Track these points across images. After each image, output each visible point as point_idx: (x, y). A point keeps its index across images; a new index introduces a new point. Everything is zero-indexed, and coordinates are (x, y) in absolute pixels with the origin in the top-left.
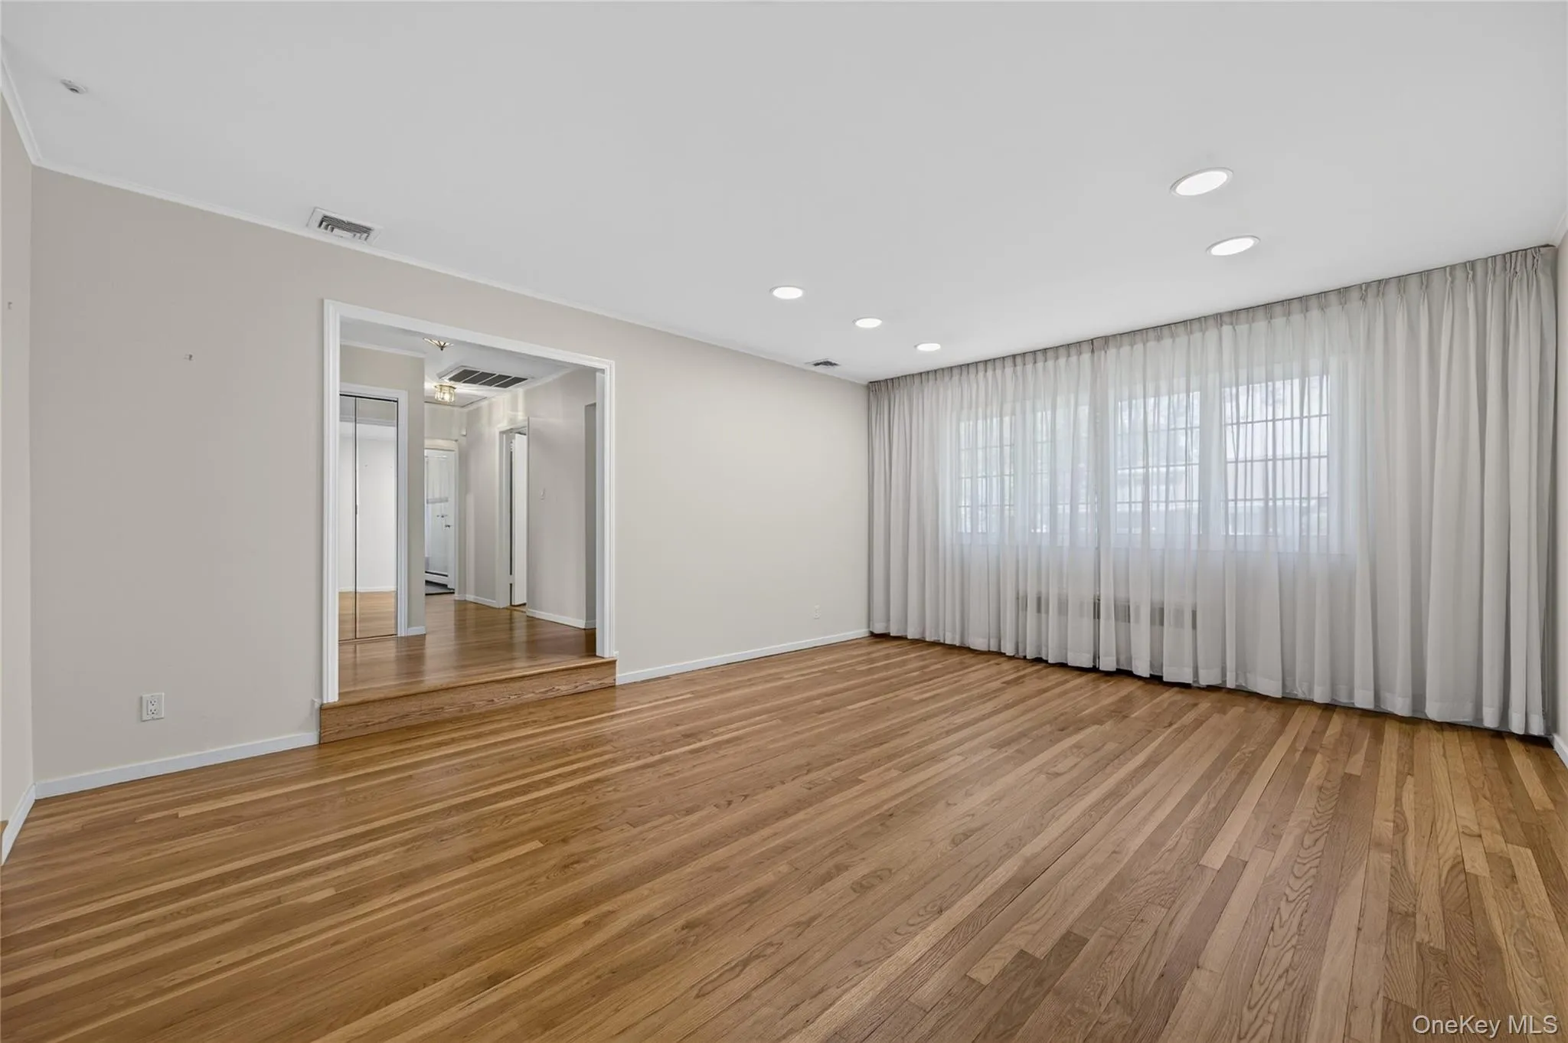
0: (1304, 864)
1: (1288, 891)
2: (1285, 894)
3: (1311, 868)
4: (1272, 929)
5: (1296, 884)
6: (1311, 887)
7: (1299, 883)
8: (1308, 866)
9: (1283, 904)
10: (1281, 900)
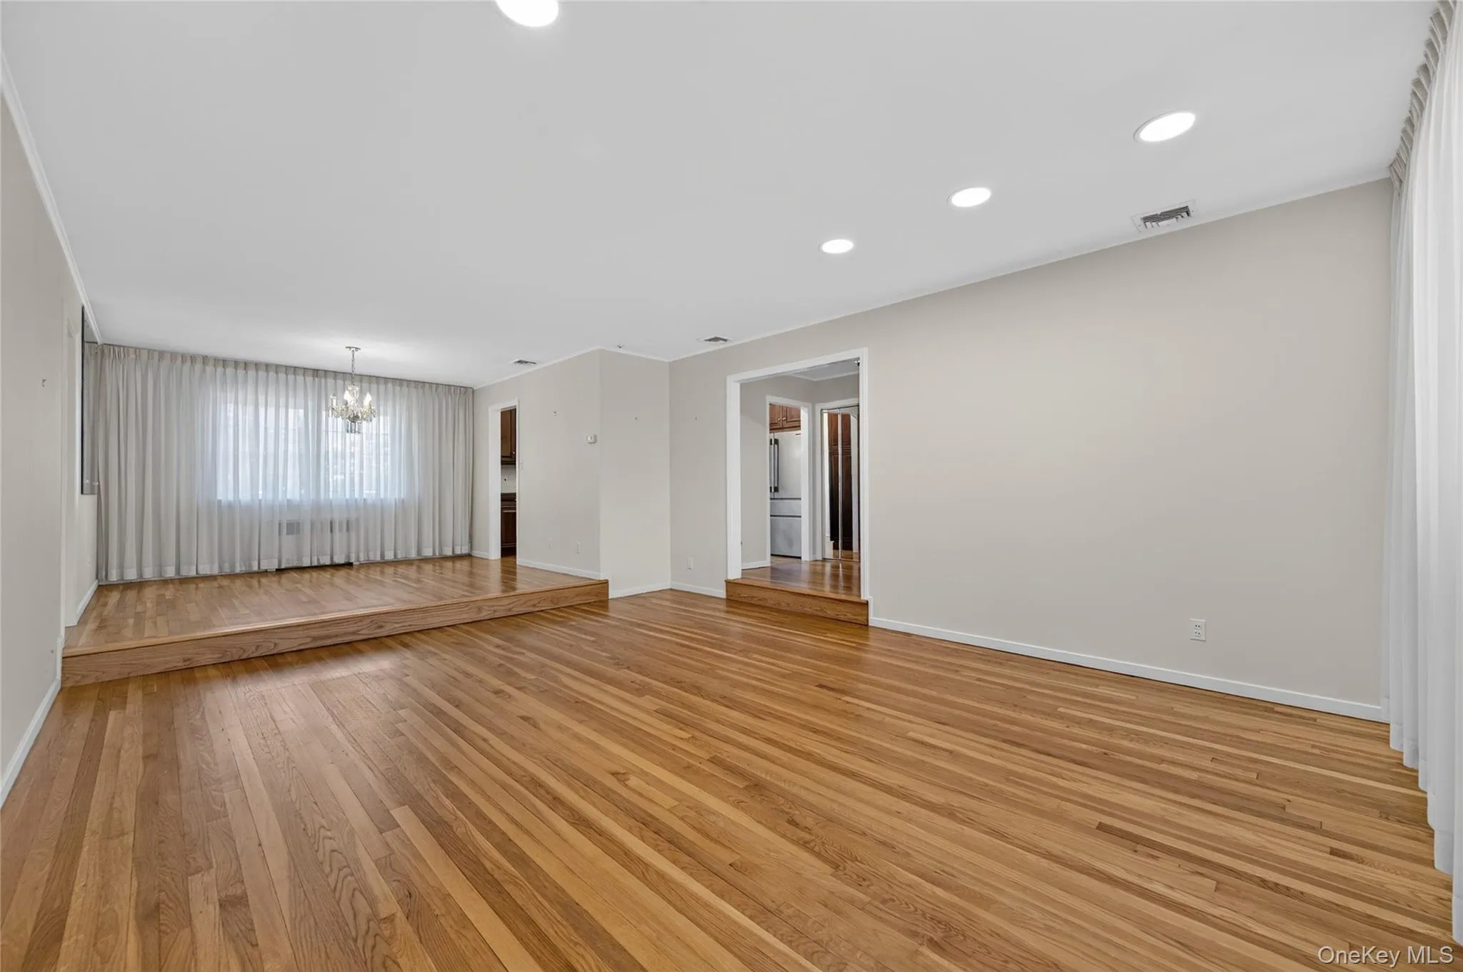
0: (340, 870)
1: (329, 834)
2: (329, 830)
3: (331, 871)
4: (316, 803)
5: (329, 845)
6: (317, 851)
7: (328, 849)
8: (335, 871)
9: (324, 822)
10: (327, 824)
